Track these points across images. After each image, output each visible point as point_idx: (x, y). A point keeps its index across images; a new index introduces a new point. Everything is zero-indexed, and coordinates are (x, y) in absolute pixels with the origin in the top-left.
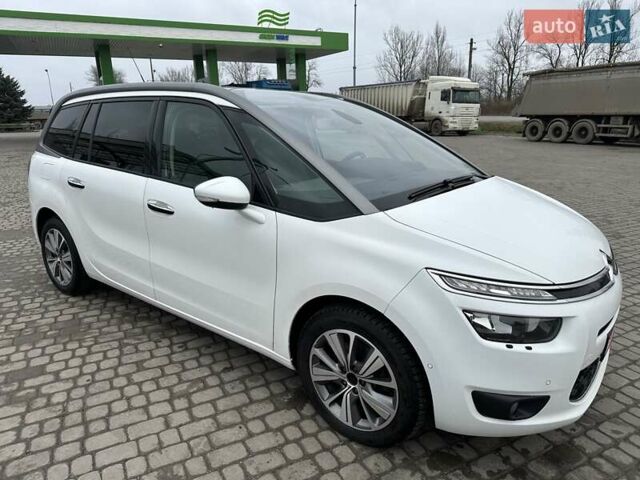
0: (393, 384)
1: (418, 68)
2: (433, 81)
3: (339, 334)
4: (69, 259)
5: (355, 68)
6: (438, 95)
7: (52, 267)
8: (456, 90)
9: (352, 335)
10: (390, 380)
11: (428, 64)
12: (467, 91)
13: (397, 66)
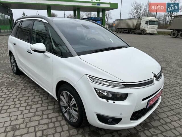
0: (77, 109)
1: (141, 14)
2: (144, 18)
3: (66, 92)
4: (15, 65)
5: (121, 14)
6: (145, 22)
7: (12, 66)
8: (150, 21)
9: (68, 93)
10: (76, 108)
11: (145, 13)
12: (154, 21)
13: (135, 14)
